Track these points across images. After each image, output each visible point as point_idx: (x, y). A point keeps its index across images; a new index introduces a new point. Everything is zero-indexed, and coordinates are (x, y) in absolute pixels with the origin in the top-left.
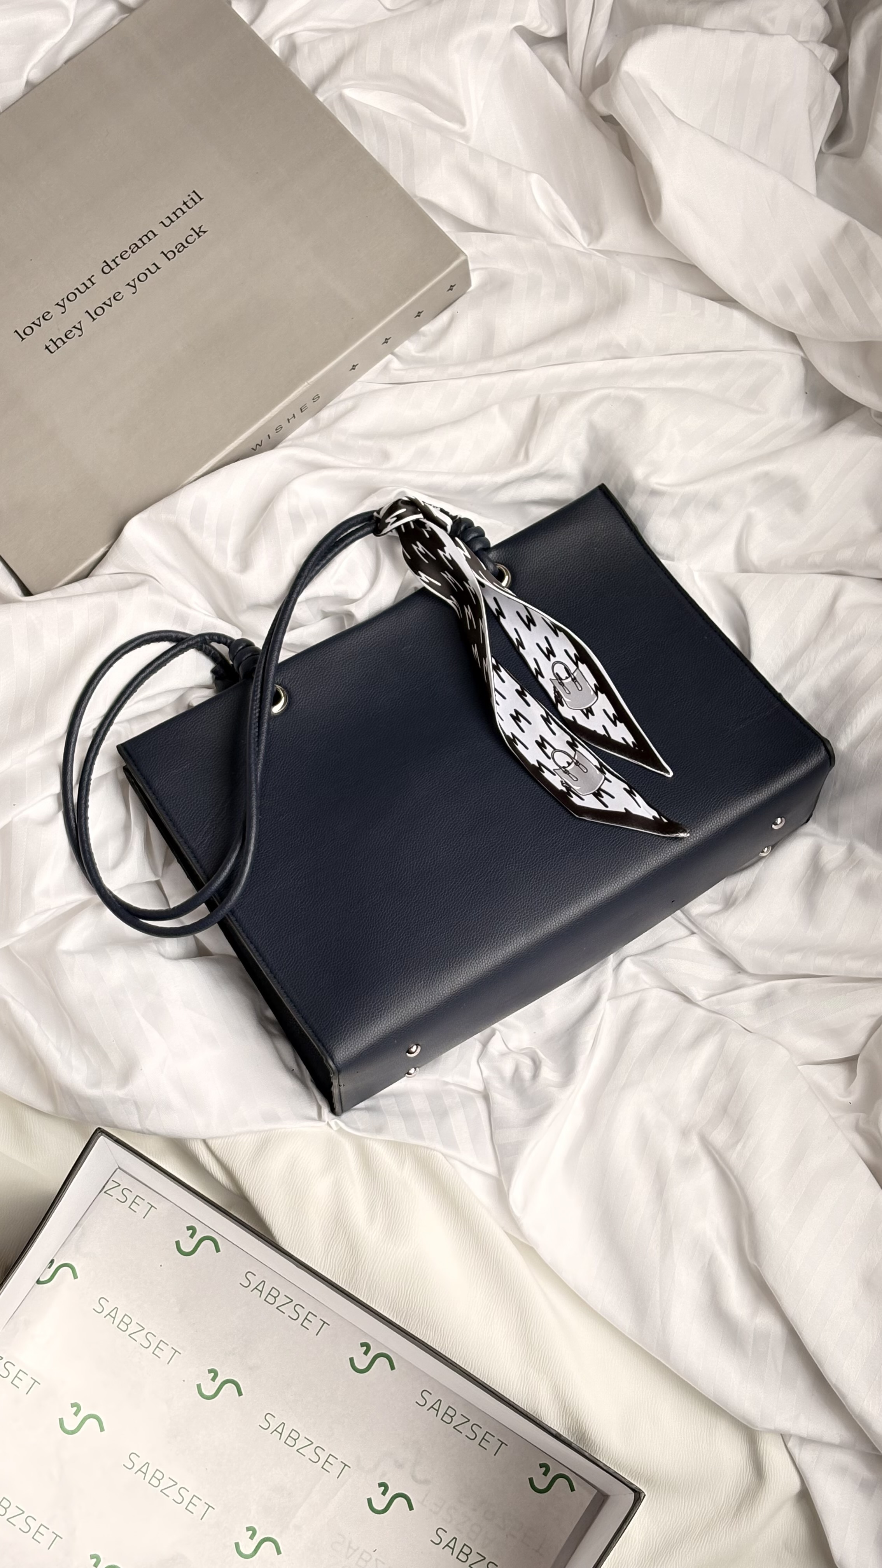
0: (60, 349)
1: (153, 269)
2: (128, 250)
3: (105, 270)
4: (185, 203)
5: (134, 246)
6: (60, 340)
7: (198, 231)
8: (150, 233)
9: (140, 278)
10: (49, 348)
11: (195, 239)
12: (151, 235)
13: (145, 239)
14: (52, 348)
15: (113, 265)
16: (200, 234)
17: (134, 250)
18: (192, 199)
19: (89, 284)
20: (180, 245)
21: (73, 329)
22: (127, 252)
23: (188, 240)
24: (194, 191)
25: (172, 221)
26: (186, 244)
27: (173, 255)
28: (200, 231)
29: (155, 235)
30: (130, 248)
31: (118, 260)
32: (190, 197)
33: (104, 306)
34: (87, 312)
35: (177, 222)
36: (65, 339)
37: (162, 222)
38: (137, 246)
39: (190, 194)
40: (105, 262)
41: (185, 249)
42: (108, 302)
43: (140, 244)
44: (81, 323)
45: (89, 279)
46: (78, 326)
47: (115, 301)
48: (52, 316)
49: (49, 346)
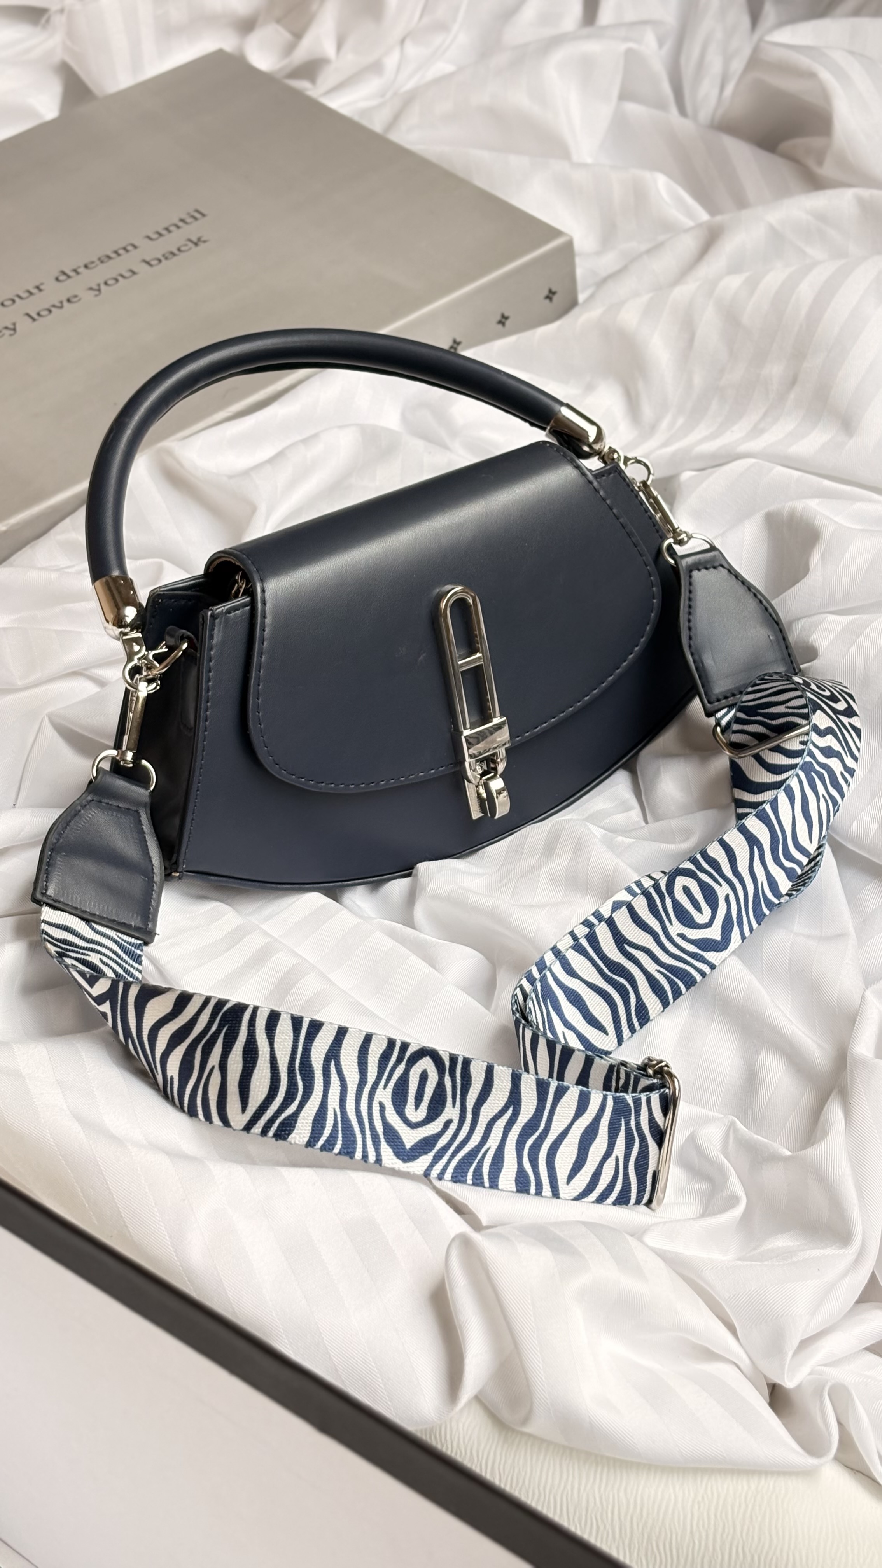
2: (95, 259)
3: (60, 278)
4: (182, 220)
5: (105, 257)
7: (195, 239)
8: (129, 246)
9: (108, 282)
11: (190, 249)
12: (130, 248)
13: (121, 252)
15: (72, 274)
16: (199, 244)
17: (104, 261)
18: (193, 216)
20: (170, 254)
21: (5, 331)
22: (94, 262)
23: (183, 248)
24: (197, 211)
25: (162, 235)
26: (176, 252)
27: (157, 262)
28: (199, 242)
29: (136, 247)
30: (99, 259)
31: (81, 270)
32: (189, 215)
34: (28, 315)
35: (168, 236)
37: (148, 237)
38: (109, 257)
39: (190, 211)
40: (62, 272)
41: (176, 257)
43: (113, 255)
44: (17, 324)
45: (38, 288)
46: (12, 327)
47: (67, 303)
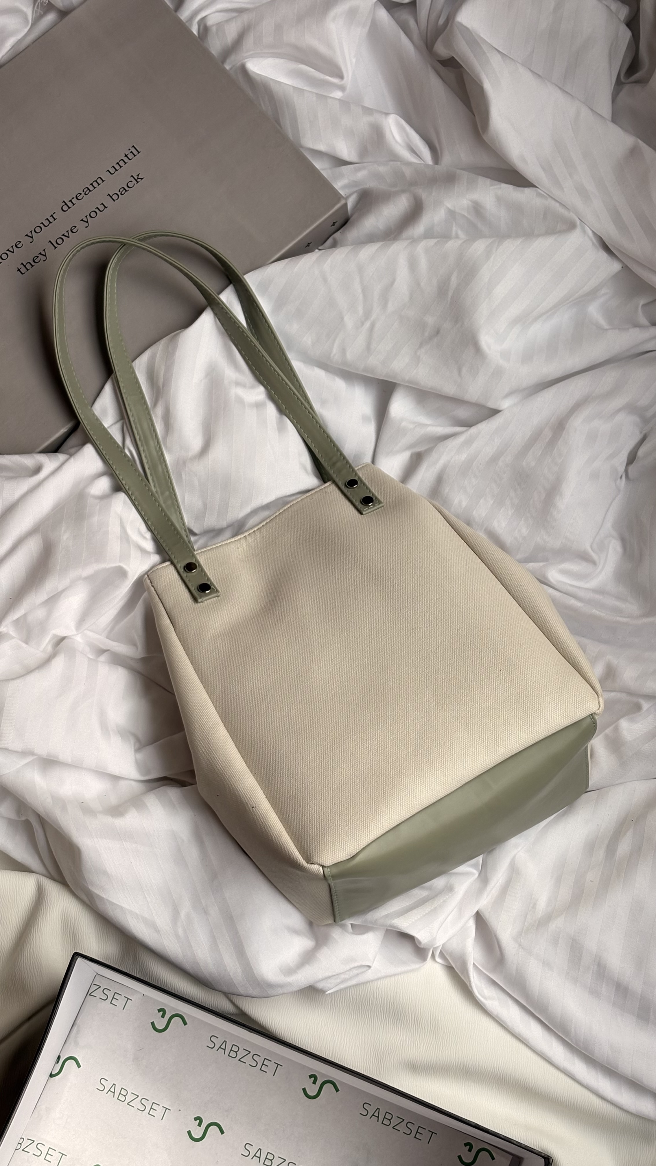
0: (28, 271)
1: (101, 208)
2: (82, 192)
3: (64, 208)
4: (126, 156)
5: (87, 189)
6: (29, 264)
7: (136, 178)
8: (99, 179)
9: (92, 215)
10: (21, 270)
11: (134, 184)
12: (99, 181)
13: (95, 184)
14: (23, 270)
15: (70, 204)
16: (138, 180)
17: (87, 193)
19: (51, 219)
20: (123, 189)
21: (39, 255)
22: (81, 194)
23: (130, 185)
24: (133, 146)
25: (116, 170)
26: (127, 189)
27: (117, 197)
28: (138, 178)
29: (103, 181)
30: (83, 191)
31: (74, 201)
32: (130, 151)
33: (63, 237)
34: (50, 241)
35: (120, 170)
36: (33, 263)
37: (108, 171)
39: (131, 148)
40: (64, 202)
41: (126, 192)
42: (66, 234)
43: (91, 188)
44: (46, 250)
45: (52, 216)
46: (43, 253)
47: (71, 233)
48: (23, 245)
49: (21, 268)
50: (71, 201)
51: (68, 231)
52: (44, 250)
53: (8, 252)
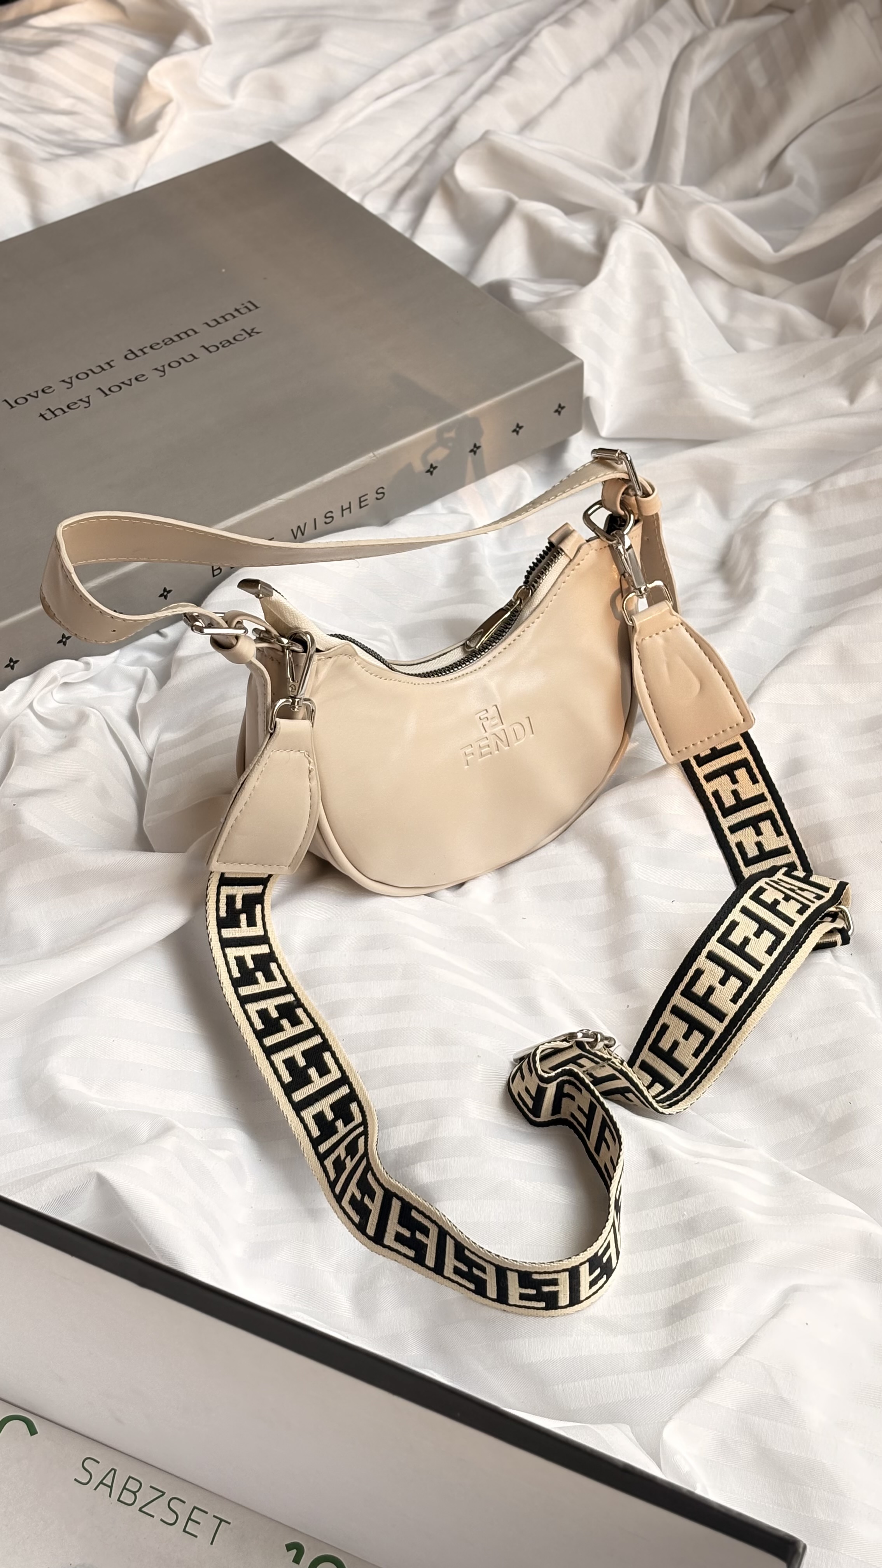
0: (57, 418)
1: (189, 358)
2: (160, 342)
3: (128, 356)
4: (237, 310)
5: (169, 340)
6: (59, 410)
7: (249, 331)
8: (190, 330)
9: (172, 364)
10: (45, 416)
11: (245, 338)
13: (183, 336)
14: (49, 415)
15: (139, 353)
16: (252, 334)
17: (168, 344)
18: (246, 307)
19: (106, 367)
20: (226, 342)
21: (80, 403)
22: (158, 344)
23: (237, 338)
24: (250, 302)
25: (219, 323)
26: (233, 341)
27: (215, 349)
28: (252, 332)
30: (163, 341)
31: (147, 350)
32: (244, 306)
33: (122, 385)
34: (100, 389)
35: (224, 324)
36: (66, 409)
37: (207, 324)
38: (171, 339)
39: (245, 302)
40: (130, 350)
41: (231, 345)
42: (128, 382)
43: (176, 339)
44: (90, 397)
45: (108, 363)
46: (87, 400)
47: (135, 381)
48: (54, 390)
49: (45, 414)
50: (142, 350)
51: (130, 380)
52: (88, 397)
53: (28, 397)
